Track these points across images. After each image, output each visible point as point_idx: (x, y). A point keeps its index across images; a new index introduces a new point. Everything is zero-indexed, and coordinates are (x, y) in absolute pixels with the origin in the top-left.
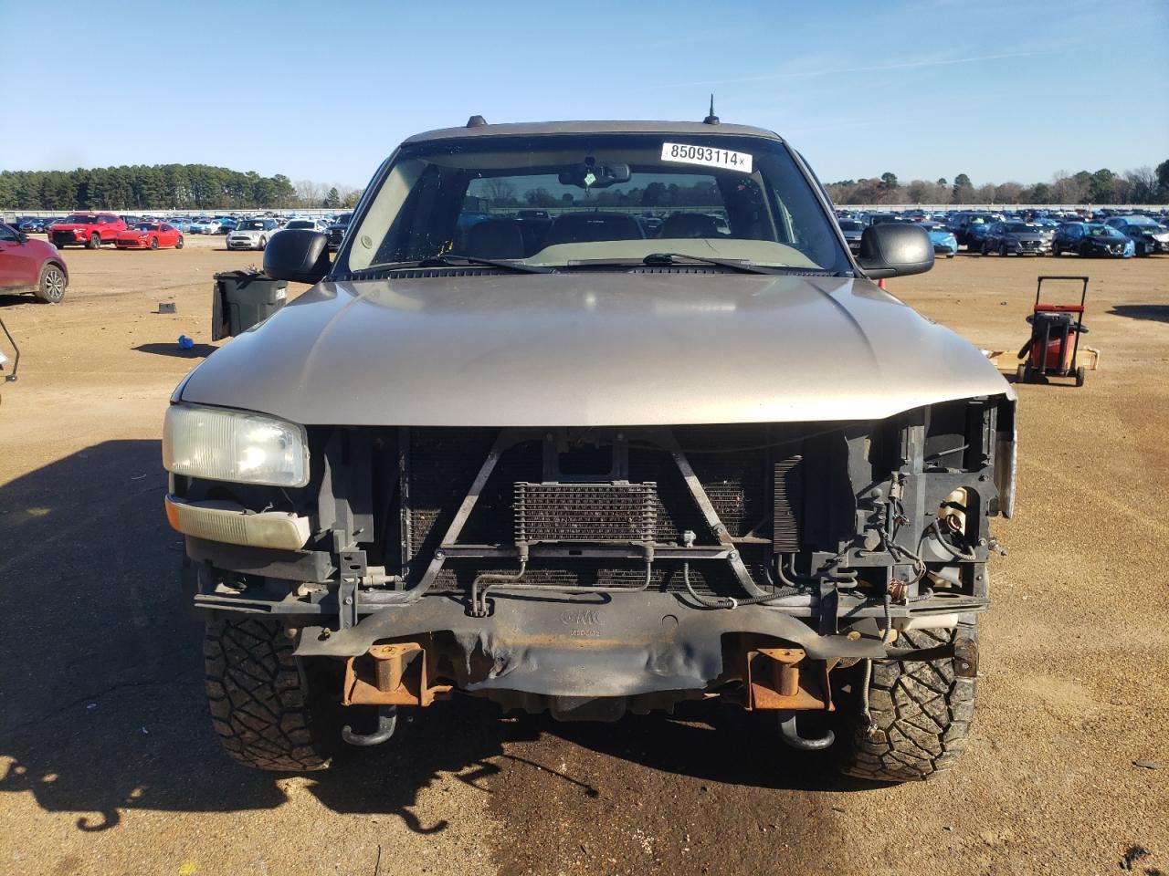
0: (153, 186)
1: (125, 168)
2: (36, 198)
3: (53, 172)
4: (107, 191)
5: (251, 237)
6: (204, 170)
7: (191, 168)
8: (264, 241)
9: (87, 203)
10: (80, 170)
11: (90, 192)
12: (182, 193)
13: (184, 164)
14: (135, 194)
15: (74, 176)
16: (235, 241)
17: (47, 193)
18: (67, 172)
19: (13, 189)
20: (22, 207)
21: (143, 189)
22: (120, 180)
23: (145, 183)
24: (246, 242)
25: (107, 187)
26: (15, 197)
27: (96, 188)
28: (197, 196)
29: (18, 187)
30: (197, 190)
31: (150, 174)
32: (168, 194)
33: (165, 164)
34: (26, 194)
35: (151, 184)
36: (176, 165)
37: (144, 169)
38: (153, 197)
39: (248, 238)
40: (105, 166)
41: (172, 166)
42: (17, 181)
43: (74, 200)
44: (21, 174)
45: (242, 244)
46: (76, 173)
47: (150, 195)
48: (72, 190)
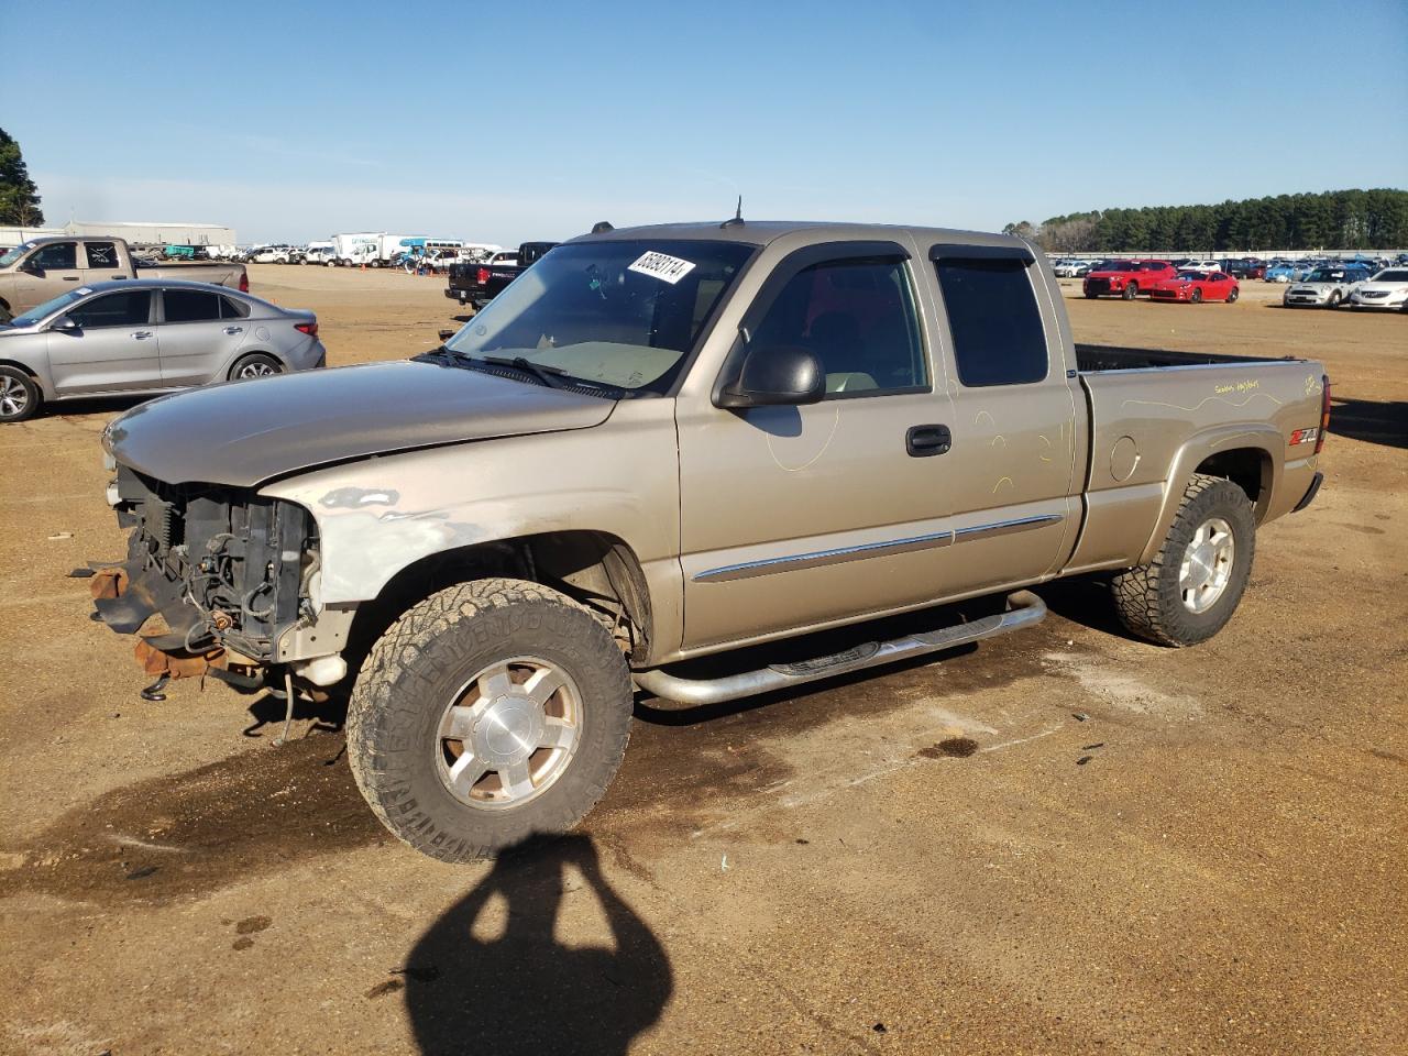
0: (1315, 219)
1: (1284, 198)
2: (1170, 237)
3: (1197, 207)
4: (1253, 226)
5: (1319, 291)
6: (1391, 195)
7: (1373, 195)
8: (1337, 297)
9: (1226, 241)
10: (1228, 203)
11: (1232, 230)
12: (1352, 228)
13: (1365, 189)
14: (1288, 229)
15: (1218, 210)
16: (1295, 296)
17: (1183, 232)
18: (1212, 205)
19: (1148, 227)
20: (1152, 248)
21: (1300, 222)
22: (1273, 213)
23: (1306, 215)
24: (1309, 297)
25: (1254, 221)
26: (1148, 236)
27: (1241, 224)
28: (1373, 231)
29: (1154, 225)
30: (1374, 224)
31: (1315, 203)
32: (1333, 229)
33: (1338, 190)
34: (1159, 233)
35: (1313, 216)
36: (1353, 191)
37: (1309, 198)
38: (1312, 233)
39: (1314, 293)
40: (1260, 197)
41: (1348, 192)
42: (1154, 218)
43: (1212, 239)
44: (1162, 210)
45: (1304, 300)
46: (1222, 207)
47: (1309, 230)
48: (1213, 227)
